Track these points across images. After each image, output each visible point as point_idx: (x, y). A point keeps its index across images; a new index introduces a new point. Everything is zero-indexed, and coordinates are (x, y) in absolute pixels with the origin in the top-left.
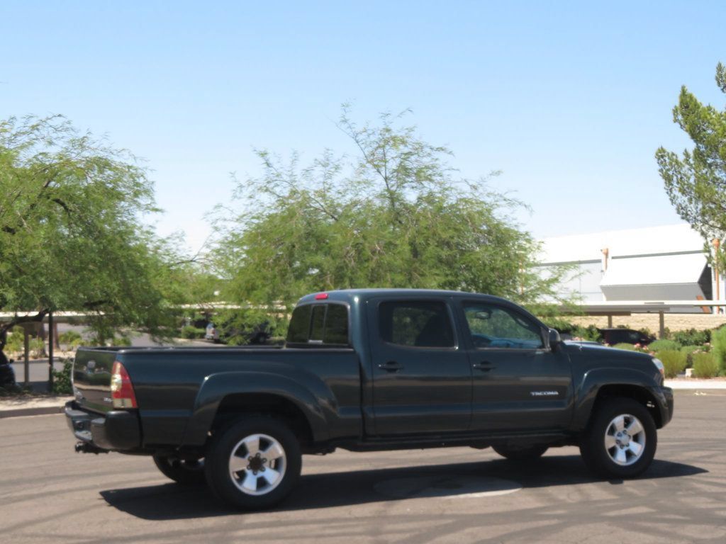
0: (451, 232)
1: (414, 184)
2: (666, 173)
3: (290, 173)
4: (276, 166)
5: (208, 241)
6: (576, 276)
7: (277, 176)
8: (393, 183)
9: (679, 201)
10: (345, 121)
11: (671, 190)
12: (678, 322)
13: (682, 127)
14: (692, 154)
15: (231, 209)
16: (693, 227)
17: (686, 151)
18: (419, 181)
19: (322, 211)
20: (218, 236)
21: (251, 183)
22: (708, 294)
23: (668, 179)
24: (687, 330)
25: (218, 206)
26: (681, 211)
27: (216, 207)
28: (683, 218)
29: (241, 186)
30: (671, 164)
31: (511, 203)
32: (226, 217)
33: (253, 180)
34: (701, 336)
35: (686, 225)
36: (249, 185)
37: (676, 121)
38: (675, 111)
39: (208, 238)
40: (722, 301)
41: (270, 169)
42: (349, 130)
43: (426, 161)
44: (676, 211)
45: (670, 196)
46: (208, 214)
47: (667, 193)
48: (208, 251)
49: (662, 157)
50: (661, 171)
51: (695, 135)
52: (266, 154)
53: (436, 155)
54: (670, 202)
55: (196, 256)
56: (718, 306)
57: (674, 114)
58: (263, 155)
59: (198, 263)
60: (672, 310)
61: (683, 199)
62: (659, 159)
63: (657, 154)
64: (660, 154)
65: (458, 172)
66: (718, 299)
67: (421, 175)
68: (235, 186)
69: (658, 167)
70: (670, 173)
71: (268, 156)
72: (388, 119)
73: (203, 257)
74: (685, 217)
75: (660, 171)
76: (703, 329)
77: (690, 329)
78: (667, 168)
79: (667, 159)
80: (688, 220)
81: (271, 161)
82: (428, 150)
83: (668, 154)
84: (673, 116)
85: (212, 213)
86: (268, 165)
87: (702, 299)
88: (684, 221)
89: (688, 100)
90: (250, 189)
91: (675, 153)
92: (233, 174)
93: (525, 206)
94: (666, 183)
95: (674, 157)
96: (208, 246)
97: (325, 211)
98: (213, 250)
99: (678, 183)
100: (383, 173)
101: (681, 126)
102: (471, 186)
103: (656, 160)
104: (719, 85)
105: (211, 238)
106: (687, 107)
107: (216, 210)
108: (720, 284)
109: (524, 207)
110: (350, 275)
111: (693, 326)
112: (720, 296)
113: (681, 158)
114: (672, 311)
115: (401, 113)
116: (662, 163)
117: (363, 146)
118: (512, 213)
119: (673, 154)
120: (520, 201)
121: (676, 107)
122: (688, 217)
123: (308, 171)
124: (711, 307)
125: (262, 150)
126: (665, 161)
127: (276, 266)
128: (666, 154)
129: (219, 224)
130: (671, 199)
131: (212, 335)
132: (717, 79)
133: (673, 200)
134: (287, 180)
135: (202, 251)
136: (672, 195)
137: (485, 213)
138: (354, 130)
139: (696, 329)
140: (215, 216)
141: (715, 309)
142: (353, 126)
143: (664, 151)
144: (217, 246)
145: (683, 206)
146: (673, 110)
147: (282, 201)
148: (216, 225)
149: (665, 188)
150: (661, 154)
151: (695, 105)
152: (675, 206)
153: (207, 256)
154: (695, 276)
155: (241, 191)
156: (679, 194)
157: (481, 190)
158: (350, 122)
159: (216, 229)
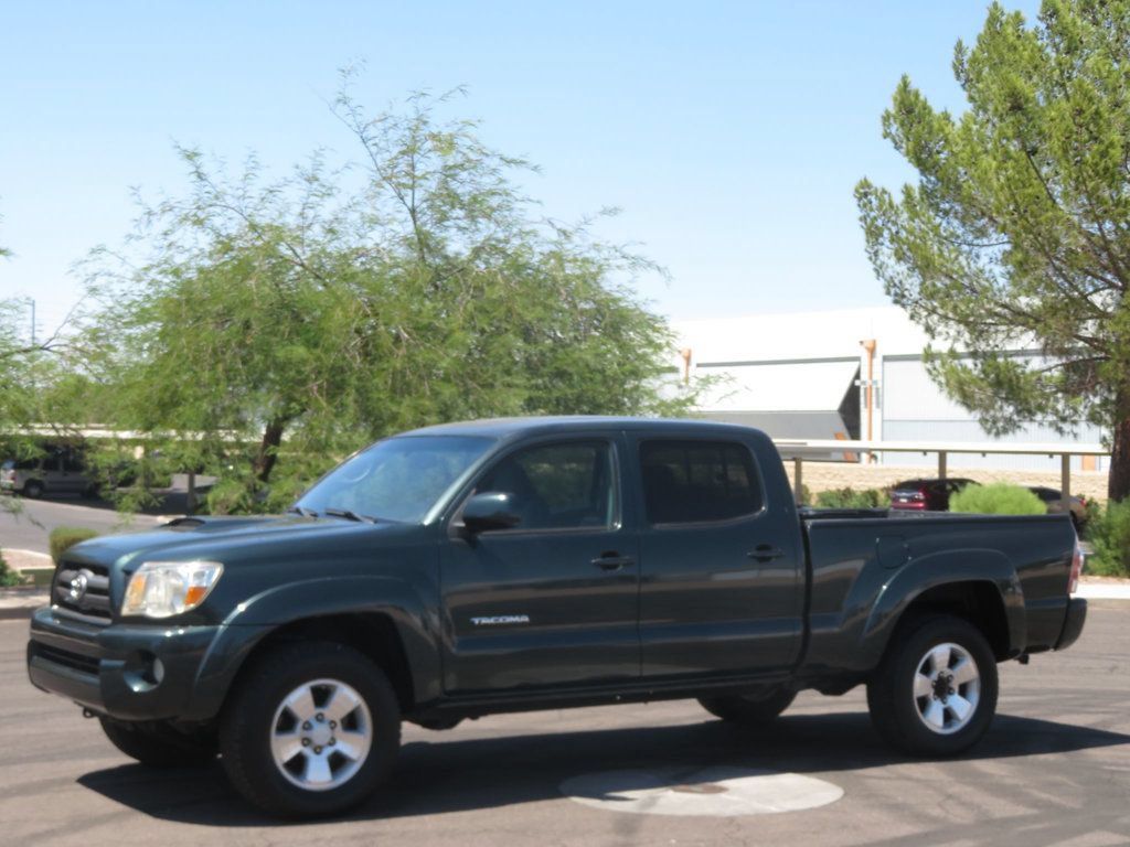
0: (539, 311)
1: (463, 223)
2: (872, 223)
3: (240, 192)
4: (214, 178)
5: (75, 313)
6: (726, 396)
7: (217, 198)
8: (425, 219)
9: (889, 273)
10: (344, 101)
11: (876, 253)
12: (823, 475)
13: (897, 147)
14: (917, 194)
15: (121, 255)
16: (912, 317)
17: (906, 187)
18: (472, 218)
19: (297, 264)
20: (95, 305)
21: (167, 208)
22: (854, 432)
23: (873, 234)
24: (839, 490)
25: (98, 250)
26: (893, 291)
27: (93, 252)
28: (896, 302)
29: (150, 213)
30: (880, 208)
31: (636, 262)
32: (112, 271)
33: (172, 202)
34: (863, 499)
35: (901, 314)
36: (164, 212)
37: (886, 135)
38: (886, 119)
39: (74, 308)
40: (876, 443)
41: (203, 183)
42: (350, 119)
43: (488, 182)
44: (884, 291)
45: (874, 263)
46: (80, 263)
47: (870, 259)
48: (76, 332)
49: (866, 195)
50: (863, 219)
51: (922, 158)
52: (196, 154)
53: (506, 172)
54: (874, 274)
55: (51, 340)
56: (870, 450)
57: (884, 125)
58: (191, 156)
59: (54, 352)
60: (835, 456)
61: (898, 269)
62: (860, 199)
63: (857, 191)
64: (862, 191)
65: (539, 205)
66: (870, 438)
67: (475, 208)
68: (139, 212)
69: (859, 213)
70: (879, 223)
71: (199, 160)
72: (422, 102)
73: (66, 342)
74: (900, 299)
75: (861, 219)
76: (865, 489)
77: (842, 488)
78: (873, 214)
79: (873, 198)
80: (904, 306)
81: (203, 170)
82: (494, 162)
83: (876, 190)
84: (882, 127)
85: (86, 261)
86: (200, 176)
87: (844, 438)
88: (898, 307)
89: (912, 98)
90: (169, 218)
91: (888, 189)
92: (135, 190)
93: (659, 269)
94: (868, 241)
95: (886, 196)
96: (75, 323)
97: (302, 265)
98: (86, 330)
99: (892, 241)
100: (408, 200)
101: (896, 144)
102: (559, 230)
103: (855, 201)
104: (958, 77)
105: (80, 307)
106: (910, 112)
107: (95, 256)
108: (874, 414)
109: (656, 272)
110: (356, 383)
111: (847, 484)
112: (873, 434)
113: (898, 199)
114: (833, 459)
115: (447, 95)
116: (865, 205)
117: (374, 149)
118: (630, 282)
119: (884, 192)
120: (648, 259)
121: (887, 111)
122: (905, 300)
123: (271, 192)
124: (858, 452)
125: (190, 148)
126: (871, 202)
127: (217, 363)
128: (872, 189)
129: (99, 281)
130: (876, 270)
131: (12, 482)
132: (954, 66)
133: (878, 271)
134: (233, 206)
135: (63, 331)
136: (878, 262)
137: (589, 280)
138: (359, 119)
139: (853, 488)
140: (92, 268)
141: (864, 456)
142: (359, 110)
143: (869, 186)
144: (92, 323)
145: (896, 281)
146: (883, 117)
147: (225, 245)
148: (94, 284)
149: (866, 251)
150: (864, 192)
151: (925, 109)
152: (882, 282)
153: (75, 340)
154: (834, 401)
155: (150, 222)
156: (892, 261)
157: (576, 239)
158: (352, 104)
159: (93, 291)
